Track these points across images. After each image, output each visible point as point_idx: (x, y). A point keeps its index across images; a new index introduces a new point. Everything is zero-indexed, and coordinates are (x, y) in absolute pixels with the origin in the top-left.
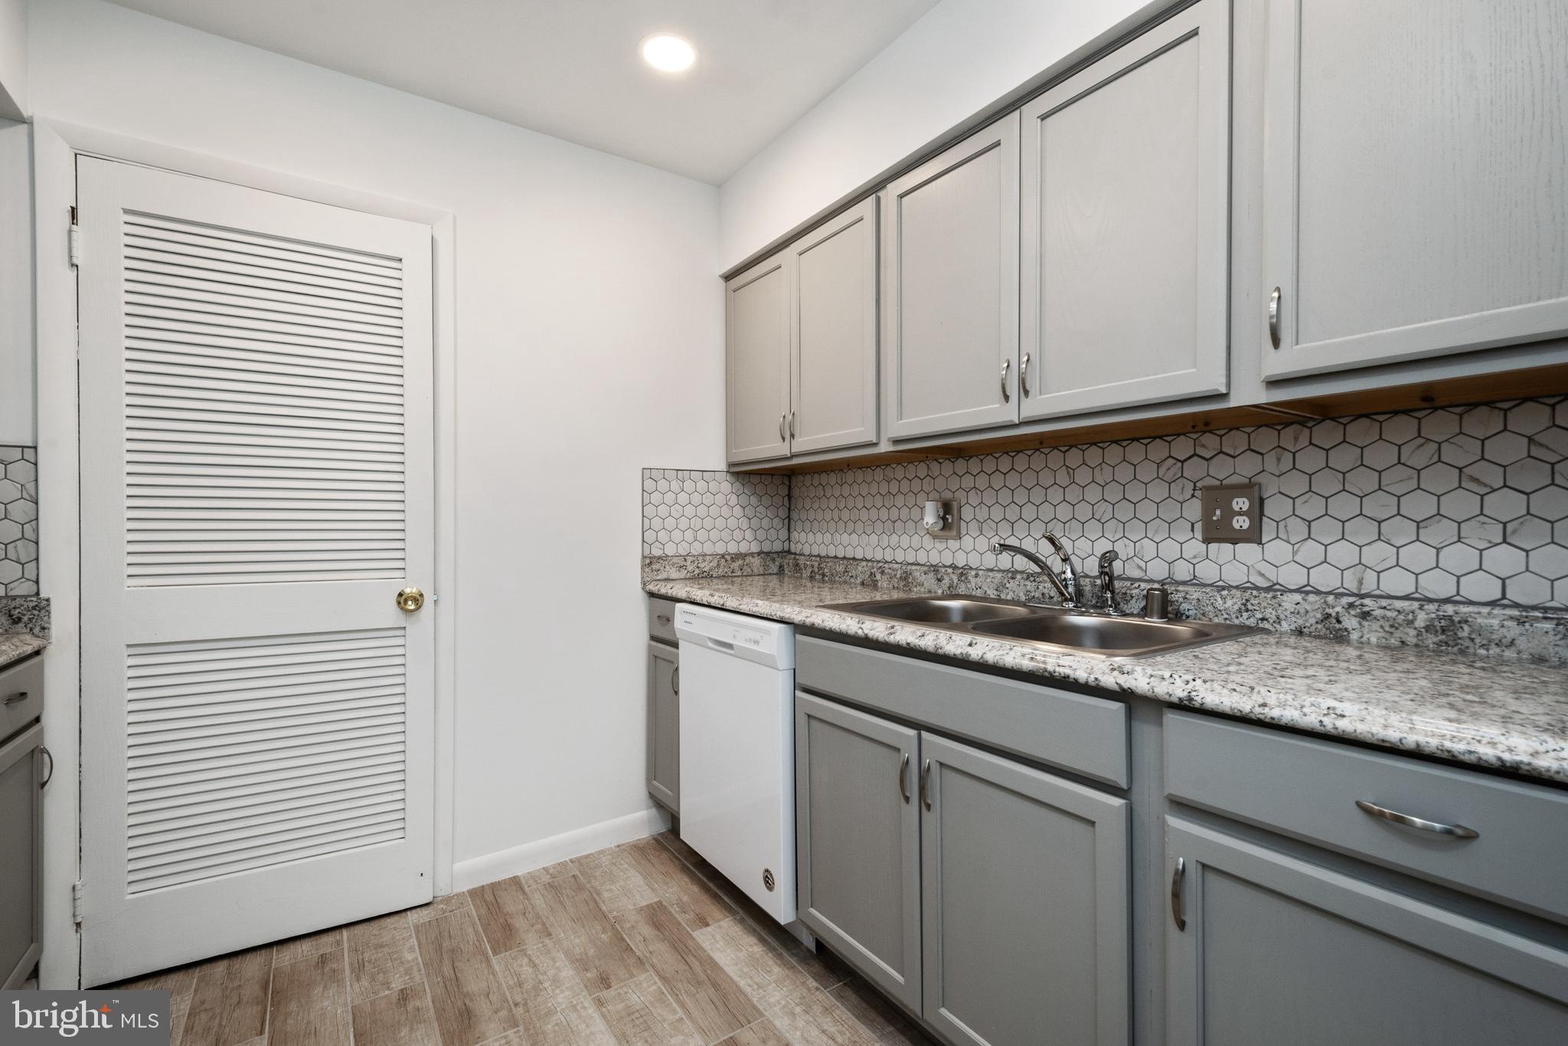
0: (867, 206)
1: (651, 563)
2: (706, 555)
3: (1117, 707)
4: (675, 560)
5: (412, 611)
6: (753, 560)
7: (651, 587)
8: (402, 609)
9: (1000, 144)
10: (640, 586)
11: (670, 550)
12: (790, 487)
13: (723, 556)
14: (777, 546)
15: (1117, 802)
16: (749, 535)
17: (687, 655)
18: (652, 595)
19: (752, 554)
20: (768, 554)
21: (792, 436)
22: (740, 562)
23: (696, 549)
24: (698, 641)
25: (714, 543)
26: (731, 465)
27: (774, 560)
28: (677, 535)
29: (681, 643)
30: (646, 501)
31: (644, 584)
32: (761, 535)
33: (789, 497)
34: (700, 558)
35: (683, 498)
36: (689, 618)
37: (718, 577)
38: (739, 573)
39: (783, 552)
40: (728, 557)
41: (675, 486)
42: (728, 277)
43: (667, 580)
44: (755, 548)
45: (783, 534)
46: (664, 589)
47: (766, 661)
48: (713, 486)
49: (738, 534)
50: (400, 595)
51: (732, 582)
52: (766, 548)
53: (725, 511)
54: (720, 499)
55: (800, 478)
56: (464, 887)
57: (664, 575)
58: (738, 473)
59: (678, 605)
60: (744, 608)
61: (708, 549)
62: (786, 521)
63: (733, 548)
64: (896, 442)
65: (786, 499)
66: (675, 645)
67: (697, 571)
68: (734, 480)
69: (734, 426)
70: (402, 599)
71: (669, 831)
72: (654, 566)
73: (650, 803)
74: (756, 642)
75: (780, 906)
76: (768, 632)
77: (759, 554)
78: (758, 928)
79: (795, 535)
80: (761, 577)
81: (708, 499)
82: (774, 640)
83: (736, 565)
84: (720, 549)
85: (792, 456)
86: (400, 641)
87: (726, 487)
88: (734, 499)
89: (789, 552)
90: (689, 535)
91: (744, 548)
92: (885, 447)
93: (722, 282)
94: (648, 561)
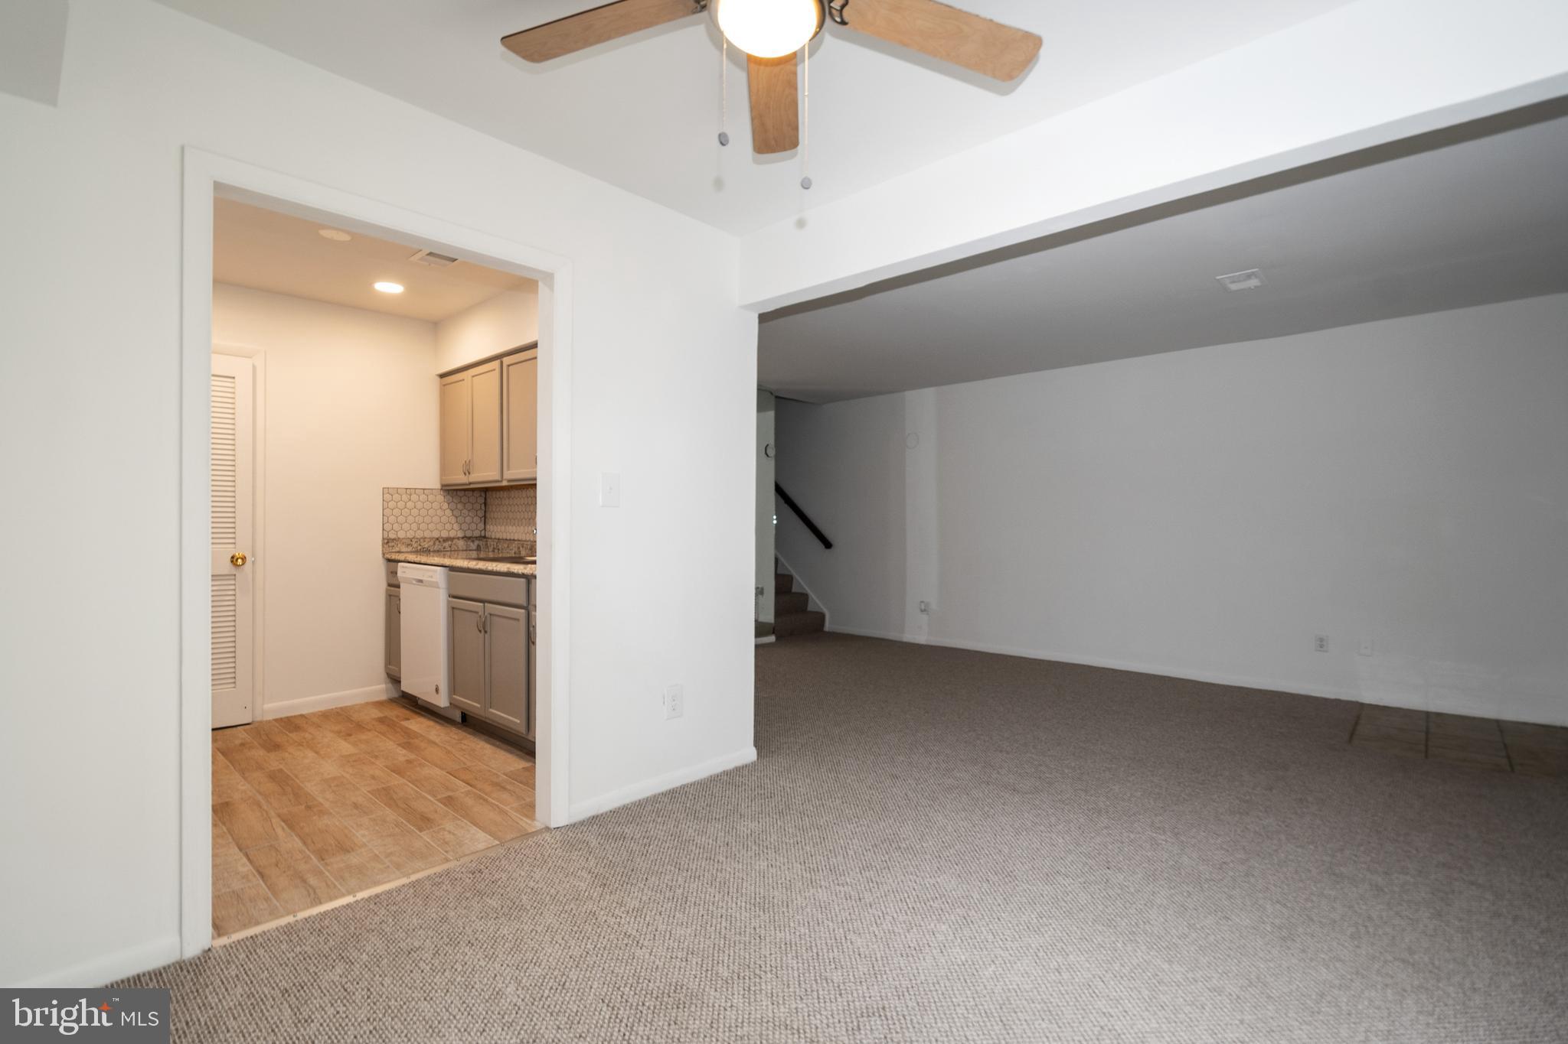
0: (496, 364)
1: (388, 542)
2: (425, 538)
3: (523, 580)
4: (404, 541)
5: (239, 565)
6: (458, 542)
7: (388, 556)
8: (234, 564)
9: (537, 347)
10: (381, 556)
11: (401, 535)
12: (485, 499)
13: (437, 539)
14: (477, 534)
15: (523, 611)
16: (456, 526)
17: (405, 591)
18: (389, 560)
19: (458, 538)
20: (469, 538)
21: (469, 473)
22: (450, 543)
23: (419, 534)
24: (409, 581)
25: (431, 531)
26: (443, 486)
27: (473, 541)
28: (406, 526)
29: (402, 585)
30: (386, 506)
31: (384, 554)
32: (465, 527)
33: (485, 504)
34: (422, 540)
35: (410, 505)
36: (404, 570)
37: (434, 551)
38: (449, 549)
39: (481, 536)
40: (441, 540)
41: (405, 497)
42: (442, 376)
43: (399, 552)
44: (460, 534)
45: (481, 526)
46: (394, 556)
47: (435, 585)
48: (431, 498)
49: (448, 526)
50: (233, 557)
51: (444, 555)
52: (469, 534)
53: (439, 512)
54: (436, 505)
55: (490, 493)
56: (270, 717)
57: (397, 549)
58: (448, 490)
59: (400, 564)
60: (429, 562)
61: (427, 534)
62: (483, 519)
63: (445, 534)
64: (509, 481)
65: (483, 506)
66: (398, 587)
67: (419, 548)
68: (445, 494)
69: (444, 467)
70: (233, 560)
71: (400, 697)
72: (390, 544)
73: (388, 680)
74: (432, 577)
75: (442, 701)
76: (436, 571)
77: (463, 538)
78: (432, 718)
79: (488, 527)
80: (464, 552)
81: (428, 505)
82: (438, 575)
83: (446, 544)
84: (436, 534)
85: (470, 484)
86: (233, 582)
87: (440, 498)
88: (446, 506)
89: (485, 537)
90: (414, 526)
91: (452, 534)
92: (505, 483)
93: (438, 379)
94: (386, 541)
